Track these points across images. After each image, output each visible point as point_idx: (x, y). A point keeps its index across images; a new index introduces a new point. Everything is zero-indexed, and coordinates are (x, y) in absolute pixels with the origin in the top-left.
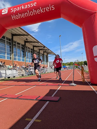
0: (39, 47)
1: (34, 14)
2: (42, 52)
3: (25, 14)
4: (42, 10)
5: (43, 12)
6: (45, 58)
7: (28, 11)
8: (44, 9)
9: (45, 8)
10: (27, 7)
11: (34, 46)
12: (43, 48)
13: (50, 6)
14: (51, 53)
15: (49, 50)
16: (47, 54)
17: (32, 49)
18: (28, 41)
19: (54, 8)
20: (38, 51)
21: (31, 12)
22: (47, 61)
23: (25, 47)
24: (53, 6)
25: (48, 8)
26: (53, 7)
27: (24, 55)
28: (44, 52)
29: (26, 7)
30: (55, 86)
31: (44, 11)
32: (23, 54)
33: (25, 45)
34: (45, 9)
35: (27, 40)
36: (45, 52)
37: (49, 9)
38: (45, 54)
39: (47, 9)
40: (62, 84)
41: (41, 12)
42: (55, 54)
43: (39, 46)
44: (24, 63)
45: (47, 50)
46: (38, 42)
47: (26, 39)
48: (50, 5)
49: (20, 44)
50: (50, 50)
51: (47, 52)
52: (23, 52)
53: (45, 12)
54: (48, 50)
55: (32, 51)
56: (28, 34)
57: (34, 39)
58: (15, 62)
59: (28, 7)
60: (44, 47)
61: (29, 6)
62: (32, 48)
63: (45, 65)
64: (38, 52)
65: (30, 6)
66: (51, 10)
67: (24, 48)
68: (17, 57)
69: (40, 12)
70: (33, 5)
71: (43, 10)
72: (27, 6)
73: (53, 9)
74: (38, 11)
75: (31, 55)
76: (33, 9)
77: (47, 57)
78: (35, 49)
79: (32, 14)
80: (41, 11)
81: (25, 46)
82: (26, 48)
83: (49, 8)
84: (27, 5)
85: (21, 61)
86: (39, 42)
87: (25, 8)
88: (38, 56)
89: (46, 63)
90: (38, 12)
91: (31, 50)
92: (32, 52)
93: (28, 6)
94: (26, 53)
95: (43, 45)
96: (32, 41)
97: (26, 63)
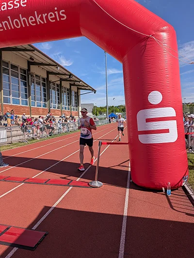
0: (59, 74)
1: (24, 26)
2: (66, 85)
3: (3, 23)
4: (39, 17)
5: (42, 23)
6: (73, 98)
7: (9, 17)
8: (44, 16)
9: (46, 14)
10: (6, 9)
11: (48, 73)
12: (68, 77)
13: (56, 11)
14: (86, 87)
15: (81, 81)
16: (78, 89)
17: (44, 80)
18: (35, 62)
19: (65, 15)
20: (59, 83)
21: (16, 22)
22: (77, 104)
23: (28, 75)
24: (64, 11)
25: (51, 15)
26: (62, 13)
27: (26, 92)
28: (71, 85)
29: (4, 8)
30: (61, 185)
31: (44, 21)
32: (26, 89)
33: (29, 69)
34: (47, 17)
35: (33, 60)
36: (74, 85)
37: (54, 16)
38: (74, 89)
39: (49, 18)
40: (78, 179)
41: (39, 23)
42: (93, 90)
43: (60, 72)
44: (27, 109)
45: (76, 81)
46: (57, 65)
47: (30, 58)
48: (56, 9)
49: (17, 67)
50: (83, 82)
51: (77, 85)
52: (25, 84)
53: (46, 22)
54: (79, 82)
55: (46, 83)
56: (32, 49)
57: (48, 58)
58: (7, 108)
59: (9, 8)
60: (70, 75)
61: (11, 7)
62: (45, 77)
63: (74, 112)
64: (58, 85)
65: (12, 5)
66: (58, 20)
67: (26, 76)
68: (11, 97)
69: (36, 22)
70: (18, 4)
71: (42, 18)
72: (6, 6)
73: (63, 17)
74: (31, 19)
75: (42, 92)
76: (20, 15)
77: (78, 94)
78: (52, 78)
79: (18, 25)
80: (38, 19)
81: (28, 73)
82: (32, 76)
83: (55, 14)
84: (5, 3)
85: (21, 105)
86: (59, 66)
87: (3, 10)
88: (58, 94)
89: (75, 108)
90: (30, 21)
91: (41, 81)
92: (44, 85)
93: (8, 6)
94: (32, 87)
95: (68, 72)
96: (44, 62)
97: (32, 109)
